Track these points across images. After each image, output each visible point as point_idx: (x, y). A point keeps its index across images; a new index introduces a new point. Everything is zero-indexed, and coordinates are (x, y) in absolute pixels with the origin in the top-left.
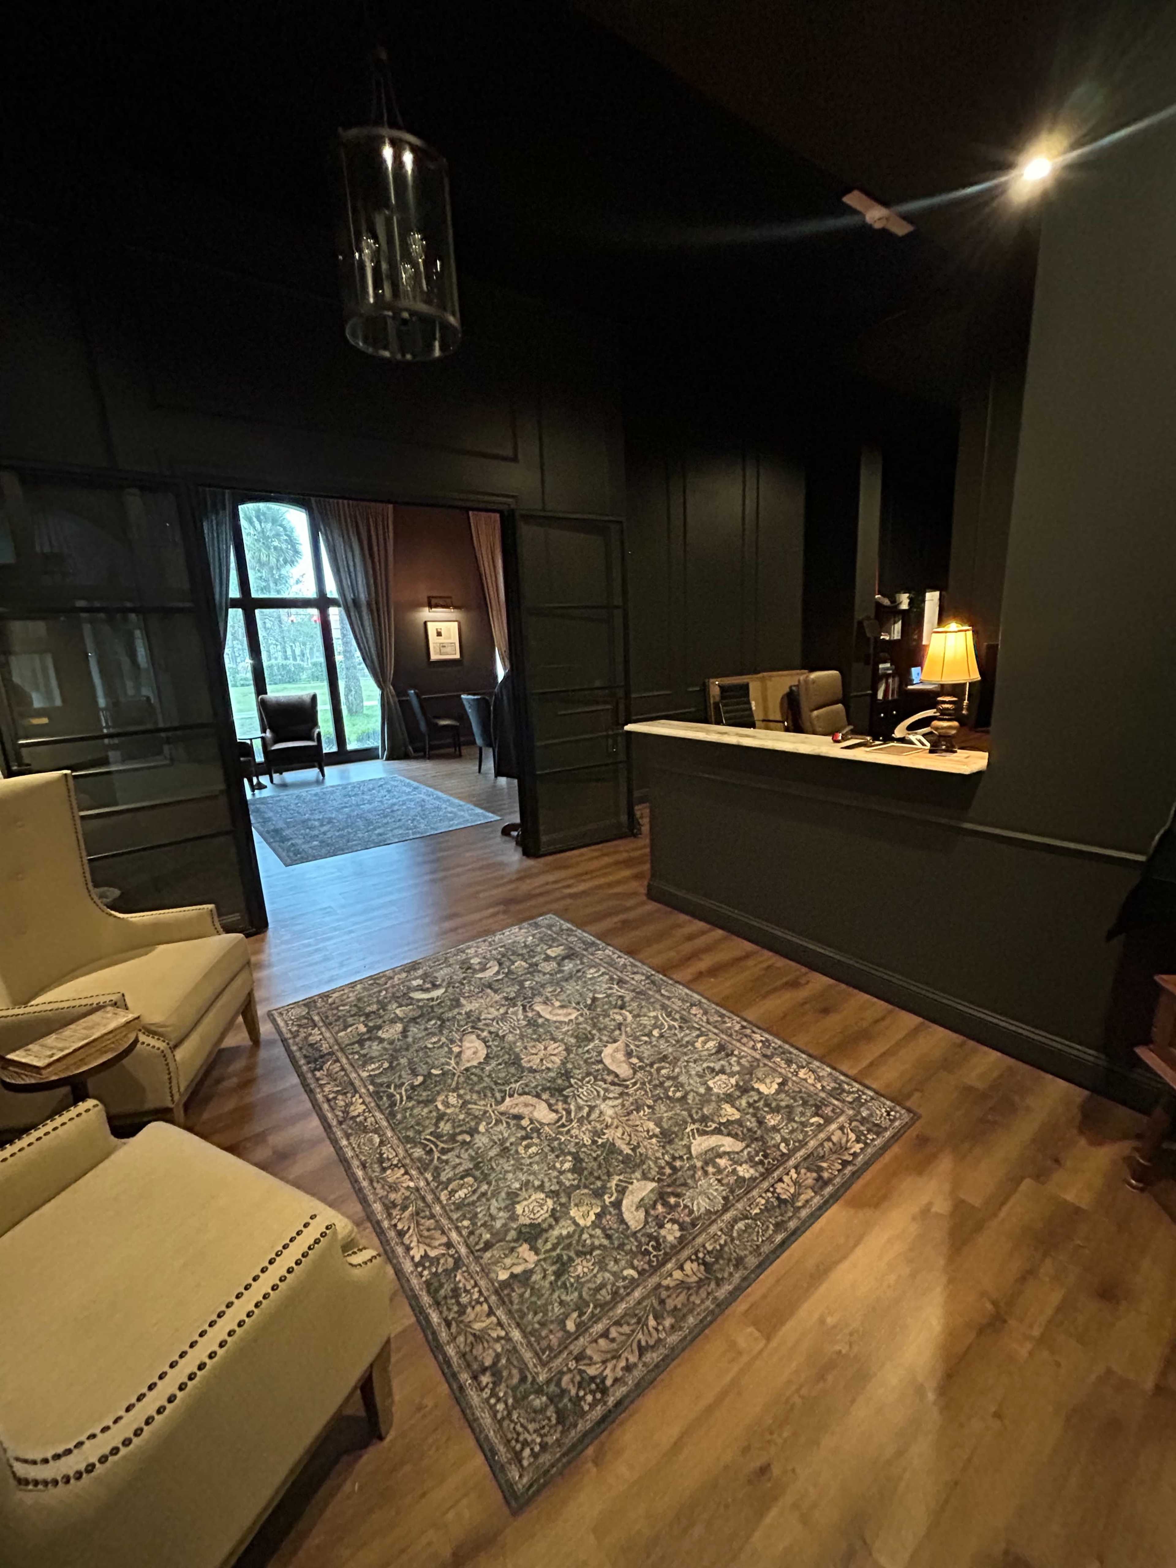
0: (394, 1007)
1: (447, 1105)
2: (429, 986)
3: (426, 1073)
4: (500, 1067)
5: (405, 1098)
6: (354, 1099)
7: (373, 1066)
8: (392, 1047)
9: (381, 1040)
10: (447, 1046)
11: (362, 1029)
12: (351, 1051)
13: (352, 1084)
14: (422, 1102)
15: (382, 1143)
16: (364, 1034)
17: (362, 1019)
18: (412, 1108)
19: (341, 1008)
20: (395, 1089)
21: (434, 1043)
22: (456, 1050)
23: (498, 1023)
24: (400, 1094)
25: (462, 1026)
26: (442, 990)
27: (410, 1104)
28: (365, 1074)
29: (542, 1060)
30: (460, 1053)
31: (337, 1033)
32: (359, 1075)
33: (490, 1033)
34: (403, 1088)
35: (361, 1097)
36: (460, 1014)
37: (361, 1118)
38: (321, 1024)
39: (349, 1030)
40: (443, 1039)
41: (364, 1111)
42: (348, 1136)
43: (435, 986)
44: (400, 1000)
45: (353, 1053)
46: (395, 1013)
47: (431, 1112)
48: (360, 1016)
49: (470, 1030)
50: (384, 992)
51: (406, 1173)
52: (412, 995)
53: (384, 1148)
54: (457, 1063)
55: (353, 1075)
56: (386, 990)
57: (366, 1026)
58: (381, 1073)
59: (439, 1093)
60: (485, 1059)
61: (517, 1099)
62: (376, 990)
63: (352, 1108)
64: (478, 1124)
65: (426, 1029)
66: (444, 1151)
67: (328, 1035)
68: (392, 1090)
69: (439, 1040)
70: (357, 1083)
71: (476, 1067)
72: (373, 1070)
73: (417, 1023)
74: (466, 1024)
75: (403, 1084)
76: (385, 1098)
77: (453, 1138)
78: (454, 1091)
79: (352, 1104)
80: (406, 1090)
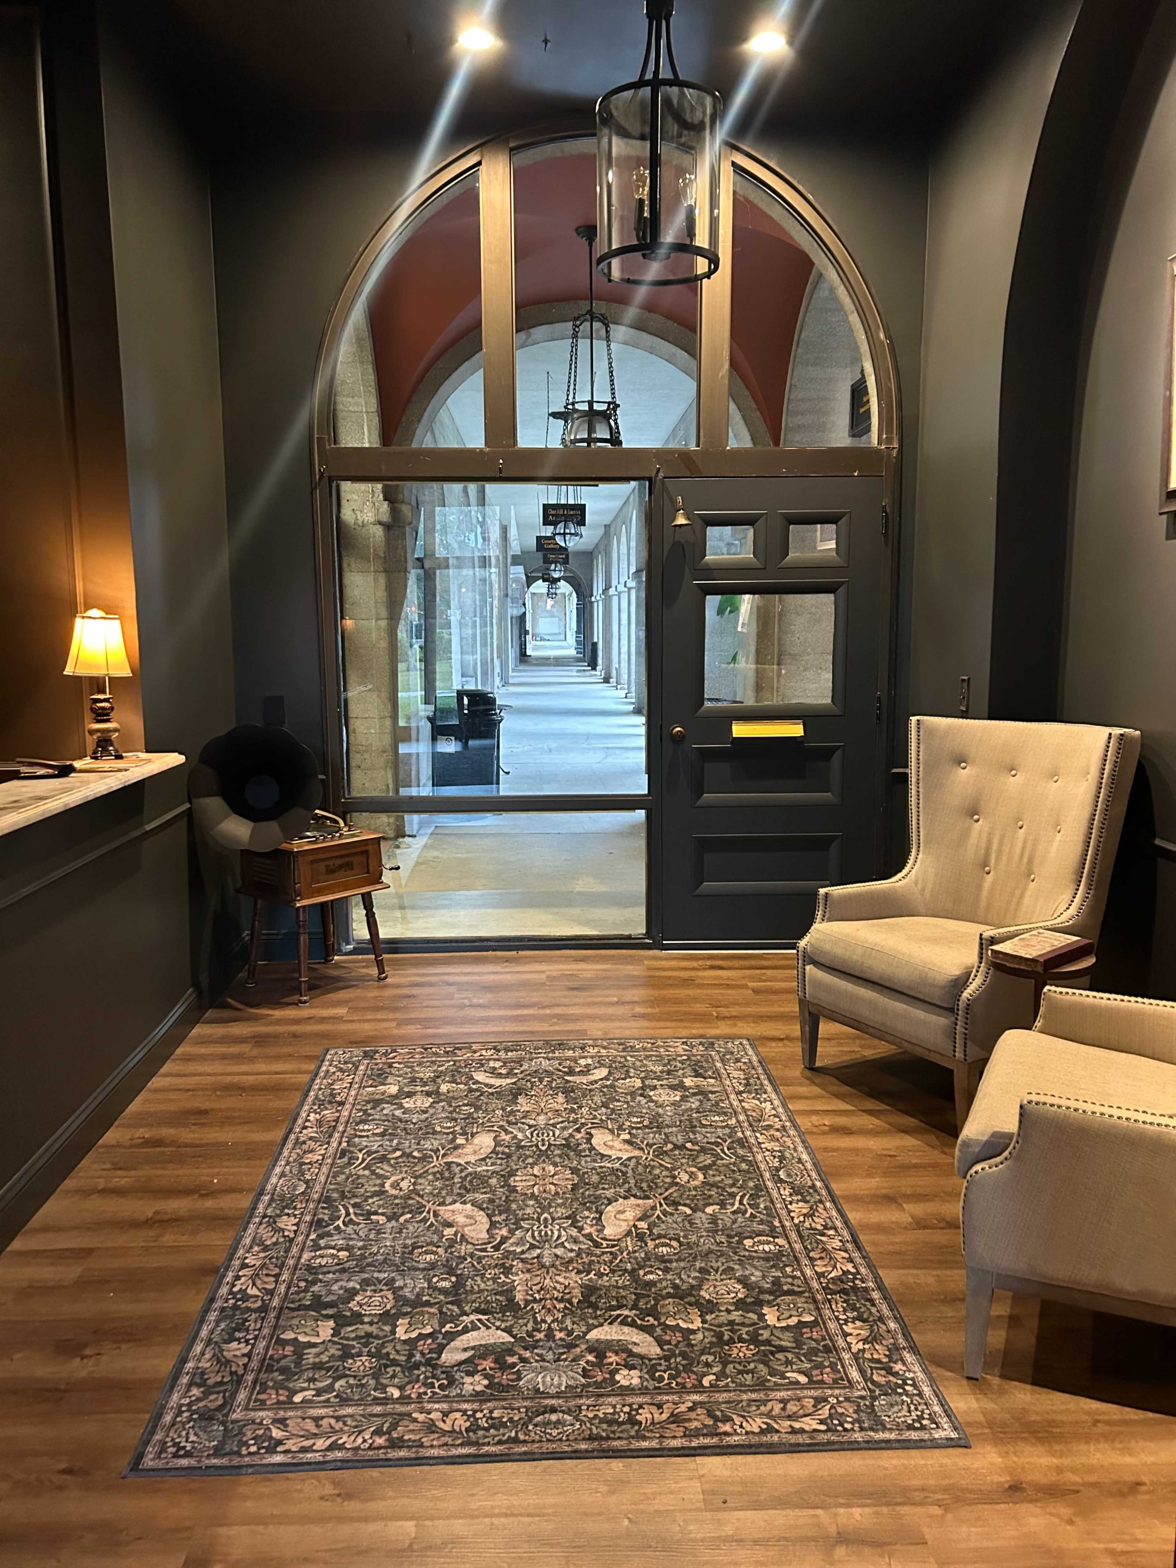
0: (700, 1336)
1: (692, 1176)
2: (612, 1358)
3: (699, 1214)
4: (606, 1186)
5: (738, 1198)
6: (802, 1219)
7: (767, 1248)
8: (731, 1264)
9: (743, 1281)
10: (651, 1234)
11: (771, 1316)
12: (796, 1282)
13: (801, 1236)
14: (718, 1187)
15: (778, 1170)
16: (769, 1303)
17: (765, 1334)
18: (733, 1185)
19: (803, 1379)
20: (746, 1211)
21: (667, 1245)
22: (643, 1225)
23: (559, 1237)
24: (741, 1203)
25: (611, 1253)
26: (593, 1335)
27: (734, 1190)
28: (781, 1241)
29: (553, 1176)
30: (640, 1219)
31: (815, 1323)
32: (789, 1243)
33: (580, 1229)
34: (735, 1208)
35: (792, 1218)
36: (600, 1275)
37: (795, 1198)
38: (846, 1356)
39: (793, 1321)
40: (651, 1244)
41: (791, 1203)
42: (813, 1186)
43: (600, 1350)
44: (682, 1347)
45: (794, 1277)
46: (704, 1322)
47: (714, 1176)
48: (768, 1342)
49: (605, 1243)
50: (706, 1382)
51: (759, 1143)
52: (655, 1350)
53: (777, 1164)
54: (654, 1208)
55: (798, 1246)
56: (699, 1388)
57: (762, 1316)
58: (758, 1235)
59: (695, 1188)
60: (617, 1200)
61: (614, 1154)
62: (723, 1397)
63: (805, 1211)
64: (672, 1150)
65: (666, 1270)
66: (717, 1144)
67: (832, 1326)
68: (750, 1211)
69: (657, 1246)
70: (793, 1236)
71: (635, 1196)
72: (769, 1243)
73: (675, 1287)
74: (603, 1253)
75: (734, 1213)
76: (762, 1206)
77: (703, 1150)
78: (677, 1184)
79: (805, 1215)
80: (733, 1205)
